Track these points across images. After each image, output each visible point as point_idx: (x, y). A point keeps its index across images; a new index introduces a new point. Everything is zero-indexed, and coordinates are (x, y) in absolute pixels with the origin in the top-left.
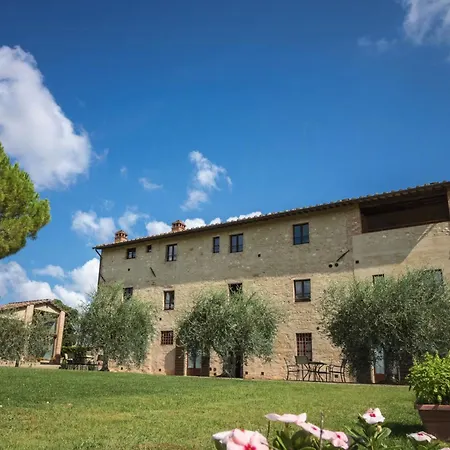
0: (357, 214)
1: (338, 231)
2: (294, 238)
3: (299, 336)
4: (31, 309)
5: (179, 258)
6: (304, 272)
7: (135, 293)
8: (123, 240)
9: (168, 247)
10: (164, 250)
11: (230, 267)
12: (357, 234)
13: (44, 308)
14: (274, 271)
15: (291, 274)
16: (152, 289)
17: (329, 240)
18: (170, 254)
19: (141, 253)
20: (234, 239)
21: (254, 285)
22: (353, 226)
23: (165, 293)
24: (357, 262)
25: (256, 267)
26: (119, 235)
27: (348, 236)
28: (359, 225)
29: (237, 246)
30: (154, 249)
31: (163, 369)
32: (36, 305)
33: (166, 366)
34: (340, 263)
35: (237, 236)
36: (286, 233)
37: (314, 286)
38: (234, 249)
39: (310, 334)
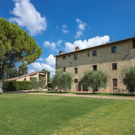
0: (131, 43)
1: (125, 48)
2: (112, 51)
3: (114, 79)
4: (38, 74)
5: (78, 58)
6: (115, 61)
7: (66, 69)
8: (62, 54)
9: (75, 55)
10: (74, 56)
11: (93, 61)
12: (131, 49)
13: (41, 74)
14: (106, 61)
15: (111, 62)
16: (71, 68)
17: (123, 51)
18: (76, 57)
19: (67, 57)
20: (94, 52)
21: (100, 65)
22: (130, 47)
23: (75, 68)
24: (131, 57)
25: (100, 60)
26: (60, 52)
27: (128, 50)
28: (132, 46)
29: (95, 54)
30: (71, 56)
31: (75, 89)
32: (39, 73)
33: (76, 89)
34: (126, 58)
35: (95, 51)
36: (109, 49)
37: (118, 65)
38: (94, 55)
39: (117, 79)
